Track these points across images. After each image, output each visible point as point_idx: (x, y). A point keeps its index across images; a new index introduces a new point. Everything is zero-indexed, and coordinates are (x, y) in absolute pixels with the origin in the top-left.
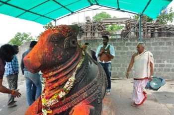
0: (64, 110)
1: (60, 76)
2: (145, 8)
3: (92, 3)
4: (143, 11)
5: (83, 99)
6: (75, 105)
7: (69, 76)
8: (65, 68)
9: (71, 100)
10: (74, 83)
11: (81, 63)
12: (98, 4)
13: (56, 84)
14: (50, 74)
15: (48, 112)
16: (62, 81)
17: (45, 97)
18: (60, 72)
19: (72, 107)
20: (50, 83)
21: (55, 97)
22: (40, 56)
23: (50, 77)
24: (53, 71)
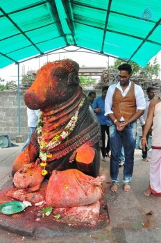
0: (65, 154)
1: (62, 115)
2: (135, 53)
3: (69, 42)
4: (132, 56)
5: (86, 141)
6: (77, 147)
7: (70, 115)
8: (67, 106)
9: (73, 143)
10: (76, 124)
11: (82, 102)
12: (75, 45)
13: (56, 125)
14: (52, 112)
15: (48, 156)
16: (63, 121)
17: (43, 139)
18: (62, 111)
19: (74, 150)
20: (50, 123)
21: (56, 138)
22: (45, 90)
23: (51, 116)
24: (54, 109)
